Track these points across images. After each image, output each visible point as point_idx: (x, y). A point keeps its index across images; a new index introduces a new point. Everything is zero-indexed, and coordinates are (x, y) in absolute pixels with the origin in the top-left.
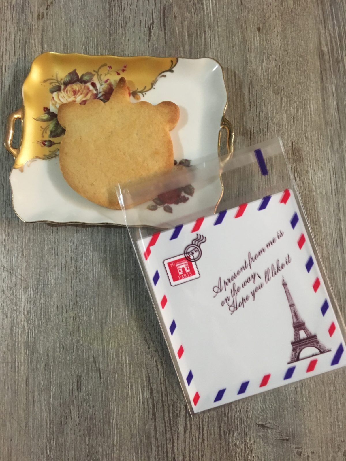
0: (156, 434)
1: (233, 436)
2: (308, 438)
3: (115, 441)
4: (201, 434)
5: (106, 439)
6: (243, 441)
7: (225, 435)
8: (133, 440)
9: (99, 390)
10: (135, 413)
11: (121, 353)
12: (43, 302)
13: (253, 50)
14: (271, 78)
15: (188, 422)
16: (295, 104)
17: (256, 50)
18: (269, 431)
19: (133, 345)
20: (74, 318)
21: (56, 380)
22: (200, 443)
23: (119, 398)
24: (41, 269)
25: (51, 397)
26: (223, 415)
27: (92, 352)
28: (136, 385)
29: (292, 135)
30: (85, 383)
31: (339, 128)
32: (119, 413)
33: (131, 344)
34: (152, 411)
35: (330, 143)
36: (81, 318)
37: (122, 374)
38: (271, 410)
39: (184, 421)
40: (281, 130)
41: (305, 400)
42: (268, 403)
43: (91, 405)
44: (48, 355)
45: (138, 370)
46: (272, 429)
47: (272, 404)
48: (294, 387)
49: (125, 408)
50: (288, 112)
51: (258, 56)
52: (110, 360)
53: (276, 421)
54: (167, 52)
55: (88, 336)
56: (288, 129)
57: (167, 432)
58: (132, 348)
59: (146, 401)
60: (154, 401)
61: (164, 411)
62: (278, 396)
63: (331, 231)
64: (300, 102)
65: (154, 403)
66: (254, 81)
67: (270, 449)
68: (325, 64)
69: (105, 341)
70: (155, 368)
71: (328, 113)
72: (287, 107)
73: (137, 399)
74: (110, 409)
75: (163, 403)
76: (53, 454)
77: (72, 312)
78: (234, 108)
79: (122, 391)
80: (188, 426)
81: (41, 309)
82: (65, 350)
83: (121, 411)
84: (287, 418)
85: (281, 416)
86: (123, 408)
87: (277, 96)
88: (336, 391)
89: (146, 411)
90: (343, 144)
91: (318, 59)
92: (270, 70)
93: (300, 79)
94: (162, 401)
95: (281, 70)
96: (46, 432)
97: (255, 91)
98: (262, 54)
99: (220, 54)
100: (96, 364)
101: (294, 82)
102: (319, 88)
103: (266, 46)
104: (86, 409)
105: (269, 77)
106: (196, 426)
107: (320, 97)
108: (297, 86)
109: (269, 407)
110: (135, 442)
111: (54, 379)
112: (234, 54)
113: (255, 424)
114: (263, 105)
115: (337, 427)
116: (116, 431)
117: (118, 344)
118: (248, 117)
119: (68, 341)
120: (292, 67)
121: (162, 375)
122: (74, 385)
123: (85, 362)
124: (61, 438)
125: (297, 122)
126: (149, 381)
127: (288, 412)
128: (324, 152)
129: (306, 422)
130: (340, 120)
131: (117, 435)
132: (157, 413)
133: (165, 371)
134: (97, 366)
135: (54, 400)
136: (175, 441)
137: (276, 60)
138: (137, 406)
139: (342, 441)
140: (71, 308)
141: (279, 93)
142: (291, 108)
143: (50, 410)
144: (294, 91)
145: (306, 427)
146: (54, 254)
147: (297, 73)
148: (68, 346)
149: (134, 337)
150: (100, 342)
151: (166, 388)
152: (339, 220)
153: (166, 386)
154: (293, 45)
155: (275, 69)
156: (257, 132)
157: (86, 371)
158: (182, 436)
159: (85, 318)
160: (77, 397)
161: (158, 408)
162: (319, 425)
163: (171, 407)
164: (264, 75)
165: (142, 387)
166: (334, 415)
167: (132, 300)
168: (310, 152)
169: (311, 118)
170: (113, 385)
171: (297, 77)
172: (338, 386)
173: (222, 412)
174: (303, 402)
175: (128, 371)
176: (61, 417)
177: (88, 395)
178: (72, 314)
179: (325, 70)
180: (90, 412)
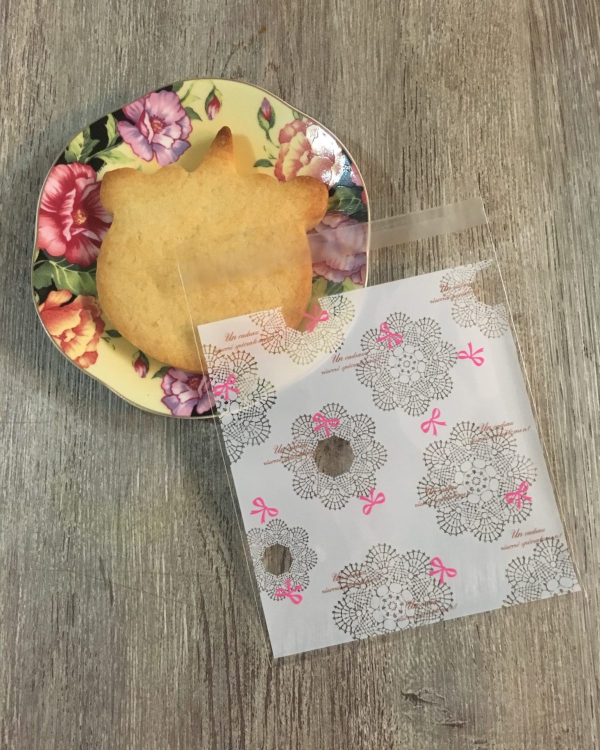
0: (211, 709)
1: (357, 716)
2: (499, 723)
3: (133, 721)
4: (297, 711)
5: (116, 716)
6: (376, 725)
7: (341, 715)
8: (167, 720)
9: (107, 623)
10: (173, 668)
11: (153, 554)
12: (11, 455)
13: (411, 13)
14: (442, 61)
15: (273, 688)
16: (485, 107)
17: (417, 13)
18: (426, 709)
19: (176, 539)
20: (68, 487)
21: (27, 602)
22: (294, 729)
23: (144, 638)
24: (12, 394)
25: (18, 634)
26: (340, 675)
27: (98, 551)
28: (178, 615)
29: (479, 161)
30: (81, 608)
31: (562, 150)
32: (144, 668)
33: (172, 538)
34: (207, 665)
35: (546, 177)
36: (81, 486)
37: (153, 594)
38: (429, 667)
39: (266, 686)
40: (459, 152)
41: (494, 648)
42: (425, 654)
43: (91, 651)
44: (15, 555)
45: (183, 586)
46: (431, 704)
47: (433, 656)
48: (475, 623)
49: (155, 657)
50: (473, 121)
51: (420, 23)
52: (132, 567)
53: (439, 688)
54: (258, 12)
55: (91, 520)
56: (471, 151)
57: (232, 705)
58: (174, 544)
59: (195, 645)
60: (210, 646)
61: (227, 666)
62: (444, 641)
63: (547, 334)
64: (494, 104)
65: (210, 650)
66: (412, 65)
67: (427, 742)
68: (539, 38)
69: (123, 531)
70: (214, 582)
71: (544, 124)
72: (471, 111)
73: (178, 642)
74: (125, 659)
75: (226, 649)
76: (14, 744)
77: (64, 475)
78: (374, 111)
79: (151, 626)
80: (273, 695)
81: (8, 469)
82: (47, 545)
83: (147, 664)
84: (460, 684)
85: (449, 680)
86: (151, 658)
87: (453, 93)
88: (553, 632)
89: (194, 666)
90: (569, 179)
91: (528, 30)
92: (441, 47)
93: (495, 64)
94: (226, 645)
95: (461, 47)
96: (4, 701)
97: (415, 83)
98: (428, 20)
99: (353, 17)
100: (103, 573)
101: (484, 69)
102: (529, 80)
103: (434, 5)
104: (82, 658)
105: (440, 60)
106: (287, 697)
107: (530, 95)
108: (489, 76)
109: (427, 662)
110: (170, 723)
111: (25, 599)
112: (378, 18)
113: (399, 693)
114: (428, 108)
115: (554, 702)
116: (135, 702)
117: (148, 537)
118: (399, 129)
119: (55, 529)
120: (481, 42)
121: (228, 597)
122: (60, 612)
123: (84, 570)
124: (33, 712)
125: (487, 139)
126: (203, 608)
127: (461, 671)
128: (535, 193)
129: (496, 692)
130: (564, 136)
131: (137, 710)
132: (215, 669)
133: (232, 589)
134: (107, 577)
135: (22, 641)
136: (246, 723)
137: (452, 30)
138: (178, 655)
139: (563, 731)
140: (62, 467)
141: (456, 87)
142: (478, 114)
143: (13, 659)
144: (483, 84)
145: (496, 702)
146: (37, 368)
147: (490, 53)
148: (54, 538)
149: (179, 524)
150: (114, 531)
151: (234, 622)
152: (562, 315)
153: (233, 617)
154: (483, 5)
155: (451, 45)
156: (416, 156)
157: (84, 586)
158: (260, 714)
159: (88, 486)
160: (66, 637)
161: (216, 659)
162: (521, 698)
163: (242, 657)
164: (430, 56)
165: (190, 619)
166: (550, 680)
167: (176, 455)
168: (511, 193)
169: (514, 132)
170: (134, 614)
171: (489, 60)
172: (557, 623)
173: (337, 670)
174: (491, 653)
175: (164, 589)
176: (34, 673)
177: (87, 631)
178: (64, 479)
179: (540, 50)
180: (89, 665)
